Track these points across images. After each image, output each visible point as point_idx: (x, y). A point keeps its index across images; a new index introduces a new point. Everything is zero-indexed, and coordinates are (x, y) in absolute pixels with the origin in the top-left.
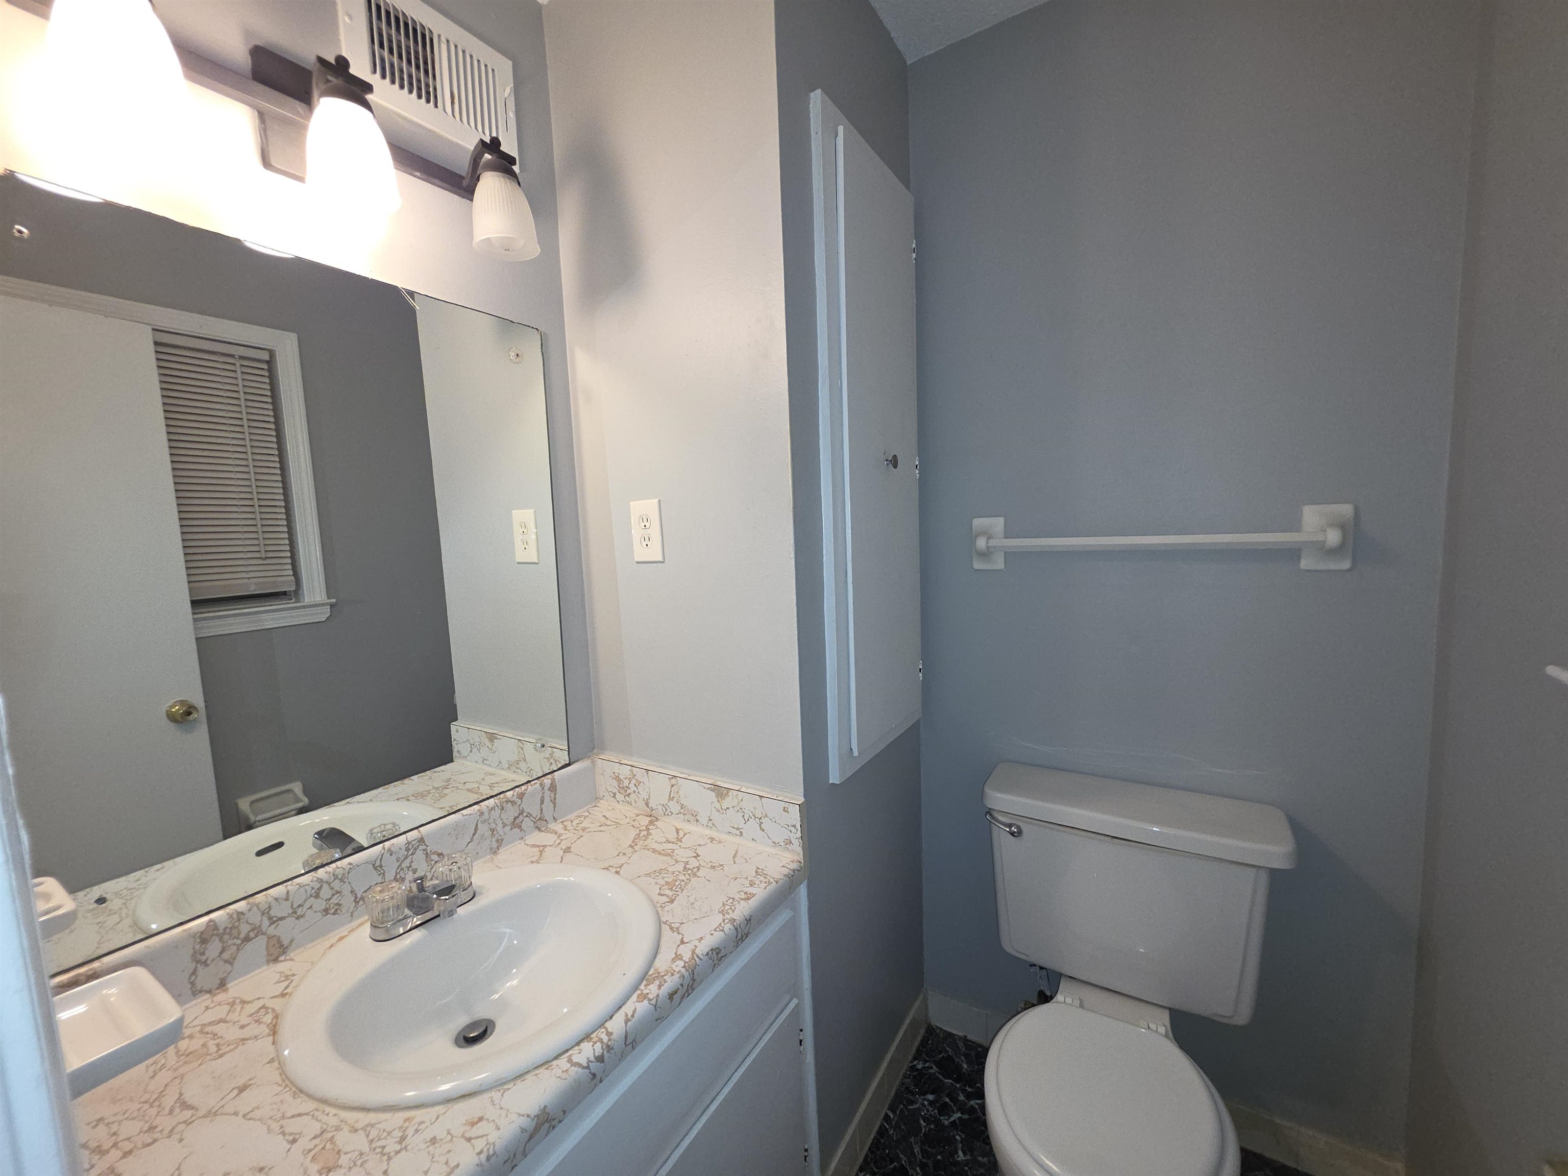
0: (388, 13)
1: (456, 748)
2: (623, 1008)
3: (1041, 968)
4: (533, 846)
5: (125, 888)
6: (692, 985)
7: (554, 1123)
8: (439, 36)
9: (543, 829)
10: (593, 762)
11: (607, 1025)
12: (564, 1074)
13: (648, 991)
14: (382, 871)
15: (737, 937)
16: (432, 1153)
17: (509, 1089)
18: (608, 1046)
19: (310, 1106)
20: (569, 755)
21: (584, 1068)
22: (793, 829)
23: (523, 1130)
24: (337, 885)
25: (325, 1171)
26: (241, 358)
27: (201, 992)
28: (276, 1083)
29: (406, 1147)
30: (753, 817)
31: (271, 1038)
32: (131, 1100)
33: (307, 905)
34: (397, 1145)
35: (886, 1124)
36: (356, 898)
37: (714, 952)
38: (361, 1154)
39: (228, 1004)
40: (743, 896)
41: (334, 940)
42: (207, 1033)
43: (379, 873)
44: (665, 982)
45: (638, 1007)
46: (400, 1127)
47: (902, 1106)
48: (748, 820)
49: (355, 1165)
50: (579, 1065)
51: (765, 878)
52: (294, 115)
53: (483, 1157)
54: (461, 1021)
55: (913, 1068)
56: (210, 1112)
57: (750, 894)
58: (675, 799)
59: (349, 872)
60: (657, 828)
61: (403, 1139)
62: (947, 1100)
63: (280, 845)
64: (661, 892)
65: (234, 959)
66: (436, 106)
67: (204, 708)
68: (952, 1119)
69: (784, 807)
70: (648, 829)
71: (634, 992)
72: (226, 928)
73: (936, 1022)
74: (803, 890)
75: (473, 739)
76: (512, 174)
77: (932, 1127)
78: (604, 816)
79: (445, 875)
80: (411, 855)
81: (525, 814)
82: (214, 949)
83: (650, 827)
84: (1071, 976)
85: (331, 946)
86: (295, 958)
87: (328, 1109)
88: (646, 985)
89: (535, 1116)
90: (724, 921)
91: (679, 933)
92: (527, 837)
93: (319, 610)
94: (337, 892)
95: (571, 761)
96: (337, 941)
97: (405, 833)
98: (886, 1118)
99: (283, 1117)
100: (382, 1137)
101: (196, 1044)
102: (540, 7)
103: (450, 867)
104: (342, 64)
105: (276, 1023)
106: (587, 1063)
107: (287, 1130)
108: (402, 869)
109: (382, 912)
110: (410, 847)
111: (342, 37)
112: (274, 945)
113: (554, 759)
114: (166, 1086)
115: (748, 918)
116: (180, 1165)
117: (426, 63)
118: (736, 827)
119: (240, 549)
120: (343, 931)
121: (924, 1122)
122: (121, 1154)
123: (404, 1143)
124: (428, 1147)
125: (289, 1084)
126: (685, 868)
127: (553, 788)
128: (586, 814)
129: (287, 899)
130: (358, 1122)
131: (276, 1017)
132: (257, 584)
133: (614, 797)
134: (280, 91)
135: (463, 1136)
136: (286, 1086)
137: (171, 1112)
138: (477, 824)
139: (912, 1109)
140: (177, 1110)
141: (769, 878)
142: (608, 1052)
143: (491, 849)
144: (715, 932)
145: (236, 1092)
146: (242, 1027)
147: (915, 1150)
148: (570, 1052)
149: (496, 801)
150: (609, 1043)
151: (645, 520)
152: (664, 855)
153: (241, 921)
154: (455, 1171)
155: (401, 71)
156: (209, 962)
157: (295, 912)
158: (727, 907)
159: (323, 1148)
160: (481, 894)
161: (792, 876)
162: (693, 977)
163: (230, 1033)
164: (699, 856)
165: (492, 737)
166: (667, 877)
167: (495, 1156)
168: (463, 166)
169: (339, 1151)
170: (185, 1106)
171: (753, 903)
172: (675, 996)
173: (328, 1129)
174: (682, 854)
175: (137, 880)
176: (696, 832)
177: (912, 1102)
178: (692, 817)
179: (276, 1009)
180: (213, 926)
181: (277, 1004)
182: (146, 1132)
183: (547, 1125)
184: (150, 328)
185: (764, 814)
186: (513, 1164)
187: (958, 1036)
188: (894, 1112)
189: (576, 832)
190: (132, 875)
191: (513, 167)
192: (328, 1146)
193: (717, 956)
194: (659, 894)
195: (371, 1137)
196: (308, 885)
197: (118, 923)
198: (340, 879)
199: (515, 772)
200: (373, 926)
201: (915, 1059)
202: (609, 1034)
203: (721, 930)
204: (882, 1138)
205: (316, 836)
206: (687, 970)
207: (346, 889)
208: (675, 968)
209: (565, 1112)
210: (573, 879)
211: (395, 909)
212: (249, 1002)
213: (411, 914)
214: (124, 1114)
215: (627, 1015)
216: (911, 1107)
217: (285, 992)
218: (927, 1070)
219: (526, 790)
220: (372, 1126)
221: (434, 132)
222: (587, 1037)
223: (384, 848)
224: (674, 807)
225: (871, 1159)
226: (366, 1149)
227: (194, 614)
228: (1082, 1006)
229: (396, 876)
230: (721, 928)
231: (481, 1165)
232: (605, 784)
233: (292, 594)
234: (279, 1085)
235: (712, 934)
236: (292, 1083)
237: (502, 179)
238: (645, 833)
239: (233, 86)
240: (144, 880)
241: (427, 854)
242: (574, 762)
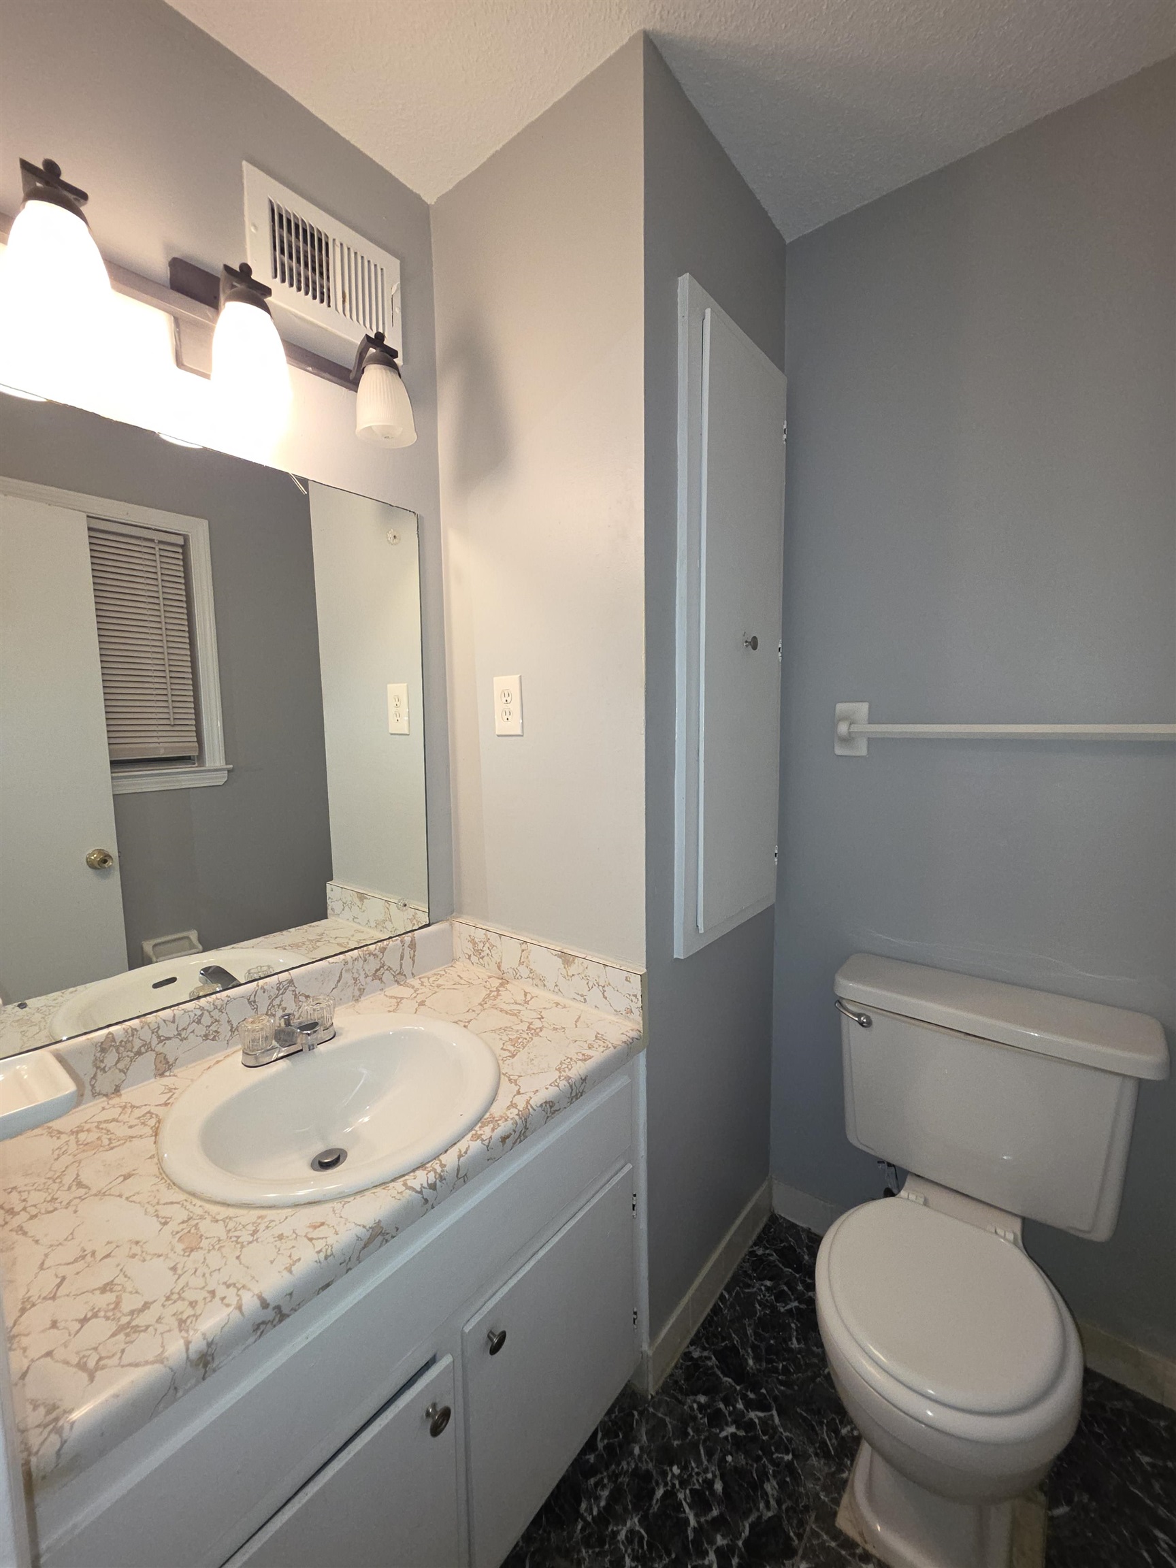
0: (289, 221)
1: (330, 905)
2: (458, 1144)
3: (889, 1165)
4: (391, 997)
5: (45, 1005)
6: (525, 1132)
7: (386, 1237)
8: (334, 240)
9: (402, 983)
10: (451, 925)
11: (441, 1157)
12: (399, 1195)
13: (482, 1133)
14: (255, 1006)
15: (571, 1093)
16: (278, 1246)
17: (349, 1202)
18: (441, 1176)
19: (181, 1197)
20: (429, 916)
21: (417, 1192)
22: (633, 998)
23: (359, 1238)
24: (216, 1014)
25: (189, 1250)
26: (160, 542)
27: (99, 1094)
28: (155, 1175)
29: (257, 1239)
30: (597, 985)
31: (154, 1138)
32: (39, 1175)
33: (190, 1030)
34: (250, 1236)
35: (720, 1304)
36: (232, 1027)
37: (548, 1105)
38: (219, 1240)
39: (121, 1107)
40: (581, 1057)
41: (212, 1063)
42: (102, 1129)
43: (253, 1008)
44: (499, 1125)
45: (469, 1145)
46: (254, 1223)
47: (738, 1288)
48: (592, 987)
49: (214, 1248)
50: (413, 1189)
51: (604, 1042)
52: (203, 318)
53: (322, 1255)
54: (318, 1148)
55: (752, 1253)
56: (100, 1192)
57: (587, 1056)
58: (525, 964)
59: (226, 1004)
60: (507, 990)
61: (255, 1232)
62: (785, 1288)
63: (173, 980)
64: (504, 1047)
65: (128, 1069)
66: (329, 306)
67: (118, 858)
68: (788, 1307)
69: (626, 977)
70: (498, 991)
71: (469, 1132)
72: (122, 1041)
73: (781, 1212)
74: (642, 1059)
75: (345, 898)
76: (394, 367)
77: (767, 1312)
78: (459, 976)
79: (309, 1014)
80: (282, 994)
81: (386, 968)
82: (111, 1058)
83: (500, 989)
84: (919, 1174)
85: (209, 1068)
86: (179, 1075)
87: (195, 1201)
88: (480, 1127)
89: (370, 1228)
90: (560, 1077)
91: (516, 1085)
92: (386, 989)
93: (219, 774)
94: (216, 1021)
95: (431, 922)
96: (214, 1064)
97: (277, 974)
98: (722, 1297)
99: (158, 1203)
100: (238, 1229)
101: (92, 1137)
102: (428, 206)
103: (314, 1007)
104: (246, 270)
105: (158, 1127)
106: (421, 1188)
107: (161, 1214)
108: (274, 1006)
109: (253, 1041)
110: (281, 987)
111: (248, 246)
112: (161, 1062)
113: (417, 920)
114: (67, 1167)
115: (583, 1078)
116: (74, 1230)
117: (321, 266)
118: (580, 993)
119: (153, 716)
120: (220, 1056)
121: (760, 1306)
122: (28, 1216)
123: (255, 1236)
124: (276, 1241)
125: (165, 1177)
126: (529, 1027)
127: (413, 945)
128: (443, 973)
129: (173, 1022)
130: (219, 1214)
131: (159, 1122)
132: (165, 748)
133: (469, 958)
134: (191, 297)
135: (306, 1236)
136: (163, 1178)
137: (69, 1188)
138: (341, 972)
139: (748, 1292)
140: (74, 1188)
141: (608, 1043)
142: (440, 1181)
143: (353, 996)
144: (550, 1087)
145: (122, 1178)
146: (131, 1127)
147: (748, 1332)
148: (407, 1177)
149: (360, 953)
150: (442, 1174)
151: (507, 695)
152: (511, 1015)
153: (135, 1036)
154: (297, 1264)
155: (299, 274)
156: (107, 1069)
157: (180, 1034)
158: (564, 1066)
159: (189, 1232)
160: (341, 1034)
161: (631, 1043)
162: (526, 1125)
163: (120, 1131)
164: (543, 1018)
165: (362, 897)
166: (511, 1035)
167: (332, 1256)
168: (350, 361)
169: (202, 1236)
170: (80, 1185)
171: (590, 1064)
172: (507, 1141)
173: (194, 1217)
174: (528, 1015)
175: (55, 1000)
176: (543, 997)
177: (749, 1286)
178: (539, 982)
179: (159, 1115)
180: (111, 1038)
181: (160, 1111)
182: (48, 1202)
183: (380, 1238)
184: (85, 515)
185: (607, 983)
186: (348, 1267)
187: (802, 1228)
188: (729, 1293)
189: (431, 988)
190: (51, 995)
191: (395, 360)
192: (193, 1231)
193: (551, 1109)
194: (502, 1049)
195: (228, 1228)
196: (192, 1011)
197: (38, 1033)
198: (219, 1010)
199: (381, 931)
200: (245, 1053)
201: (755, 1244)
202: (442, 1166)
203: (555, 1085)
204: (716, 1316)
205: (202, 972)
206: (521, 1118)
207: (224, 1018)
208: (509, 1115)
209: (397, 1229)
210: (423, 1029)
211: (264, 1039)
212: (137, 1107)
213: (277, 1045)
214: (33, 1185)
215: (460, 1151)
216: (747, 1291)
217: (168, 1102)
218: (766, 1257)
219: (387, 945)
220: (231, 1218)
221: (326, 330)
222: (422, 1166)
223: (258, 986)
224: (524, 971)
225: (703, 1334)
226: (223, 1236)
227: (112, 773)
228: (926, 1203)
229: (267, 1012)
230: (557, 1084)
231: (320, 1262)
232: (462, 946)
233: (196, 759)
234: (158, 1178)
235: (547, 1089)
236: (167, 1176)
237: (384, 371)
238: (495, 993)
239: (153, 295)
240: (60, 999)
241: (296, 995)
242: (433, 923)
